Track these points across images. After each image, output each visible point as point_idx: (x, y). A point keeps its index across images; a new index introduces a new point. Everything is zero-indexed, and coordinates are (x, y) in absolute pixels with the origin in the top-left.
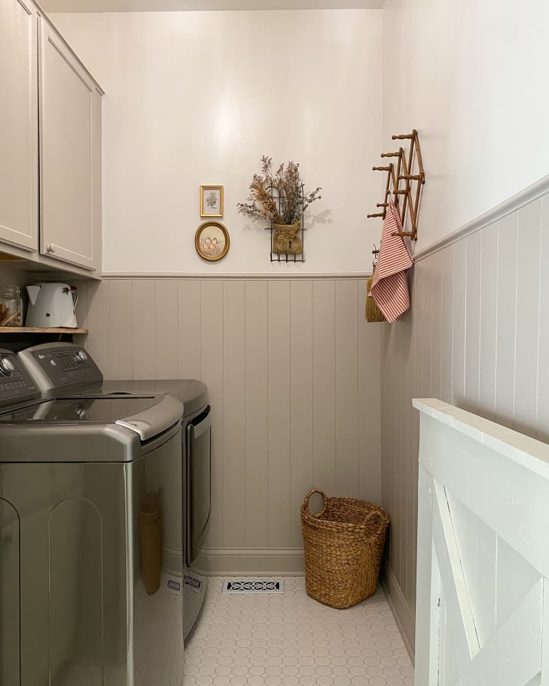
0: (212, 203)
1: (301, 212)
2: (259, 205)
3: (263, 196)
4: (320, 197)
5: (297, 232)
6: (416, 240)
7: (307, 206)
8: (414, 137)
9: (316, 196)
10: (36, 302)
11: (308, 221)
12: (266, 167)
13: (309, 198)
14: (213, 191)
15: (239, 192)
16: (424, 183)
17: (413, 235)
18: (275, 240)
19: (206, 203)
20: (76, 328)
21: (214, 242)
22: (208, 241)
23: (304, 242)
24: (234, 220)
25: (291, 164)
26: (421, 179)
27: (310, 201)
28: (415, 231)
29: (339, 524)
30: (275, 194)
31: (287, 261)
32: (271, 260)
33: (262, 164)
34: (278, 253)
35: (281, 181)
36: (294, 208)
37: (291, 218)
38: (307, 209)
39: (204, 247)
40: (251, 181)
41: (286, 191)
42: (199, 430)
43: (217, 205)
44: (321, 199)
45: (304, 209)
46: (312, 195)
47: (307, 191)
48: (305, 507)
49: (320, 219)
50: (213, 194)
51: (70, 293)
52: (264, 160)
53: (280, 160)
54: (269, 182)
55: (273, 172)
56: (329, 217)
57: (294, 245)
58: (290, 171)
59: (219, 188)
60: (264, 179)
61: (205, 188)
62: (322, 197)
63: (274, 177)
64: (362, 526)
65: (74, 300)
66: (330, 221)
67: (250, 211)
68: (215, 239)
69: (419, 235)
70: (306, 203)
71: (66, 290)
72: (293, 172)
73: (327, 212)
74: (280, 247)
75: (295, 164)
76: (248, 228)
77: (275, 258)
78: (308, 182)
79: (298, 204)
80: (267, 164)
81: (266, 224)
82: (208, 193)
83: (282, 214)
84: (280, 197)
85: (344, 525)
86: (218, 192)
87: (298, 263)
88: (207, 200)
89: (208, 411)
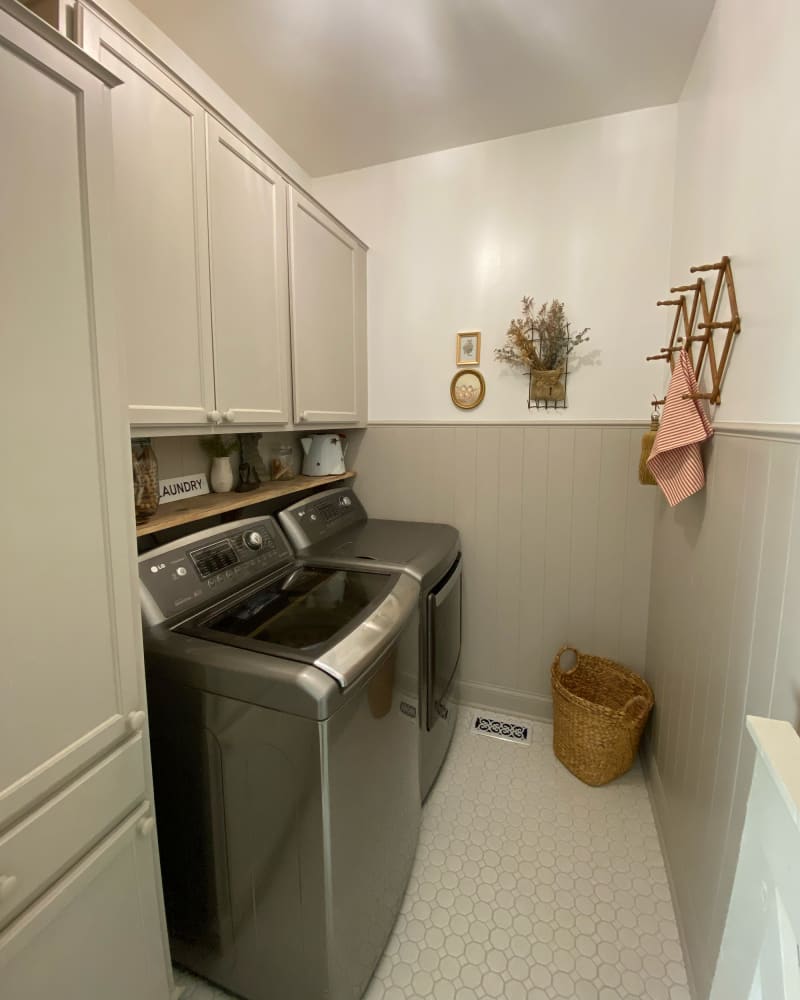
0: (468, 350)
1: (564, 355)
2: (517, 351)
3: (522, 342)
4: (587, 339)
5: (560, 376)
6: (719, 404)
7: (572, 348)
8: (724, 266)
9: (583, 338)
10: (310, 451)
11: (572, 364)
12: (527, 308)
13: (574, 339)
14: (470, 338)
15: (496, 338)
16: (738, 332)
17: (715, 398)
18: (533, 387)
19: (462, 351)
20: (344, 474)
21: (470, 390)
22: (464, 389)
23: (568, 387)
24: (491, 367)
25: (555, 303)
26: (734, 327)
27: (576, 343)
28: (717, 392)
29: (594, 706)
30: (537, 336)
31: (546, 407)
32: (529, 407)
33: (522, 306)
34: (537, 399)
35: (543, 322)
36: (557, 351)
37: (553, 362)
38: (572, 351)
39: (460, 395)
40: (508, 327)
41: (549, 333)
42: (440, 598)
43: (474, 352)
44: (590, 341)
45: (568, 353)
46: (579, 337)
47: (573, 331)
48: (556, 665)
49: (587, 361)
50: (470, 341)
51: (338, 444)
52: (525, 301)
53: (543, 300)
54: (530, 324)
55: (535, 314)
56: (597, 359)
57: (556, 391)
58: (553, 311)
59: (476, 334)
60: (525, 321)
61: (462, 335)
62: (591, 339)
63: (535, 319)
64: (621, 713)
65: (343, 450)
66: (599, 363)
67: (507, 357)
68: (471, 387)
69: (723, 398)
70: (571, 345)
71: (334, 441)
72: (557, 312)
73: (596, 353)
74: (539, 394)
75: (560, 302)
76: (504, 373)
77: (533, 404)
78: (574, 322)
79: (561, 347)
80: (528, 305)
81: (526, 369)
82: (465, 341)
83: (543, 358)
84: (542, 338)
85: (601, 707)
86: (474, 339)
87: (559, 410)
88: (464, 348)
89: (457, 562)
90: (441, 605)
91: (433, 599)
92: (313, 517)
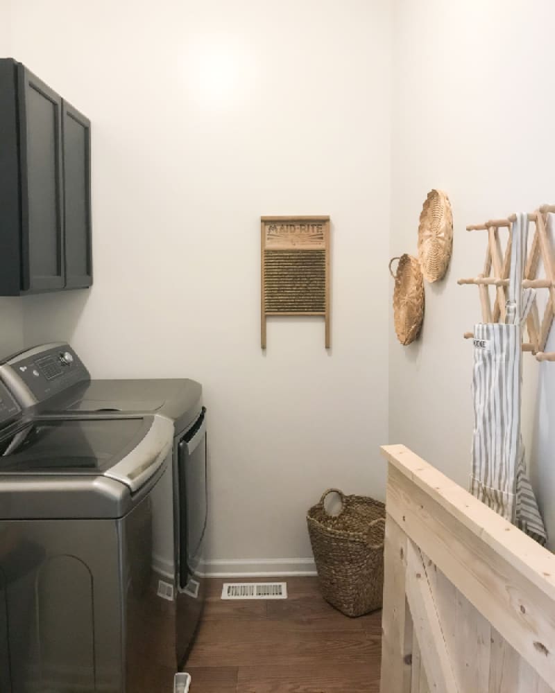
42: (192, 445)
89: (202, 417)
90: (192, 453)
91: (185, 446)
92: (35, 373)
